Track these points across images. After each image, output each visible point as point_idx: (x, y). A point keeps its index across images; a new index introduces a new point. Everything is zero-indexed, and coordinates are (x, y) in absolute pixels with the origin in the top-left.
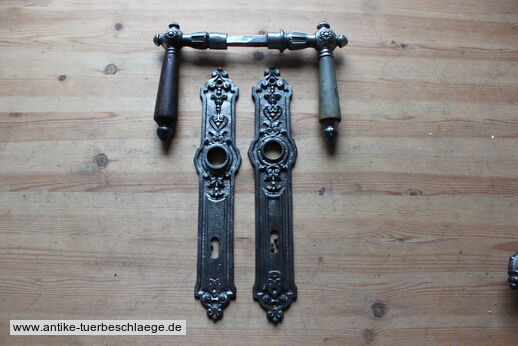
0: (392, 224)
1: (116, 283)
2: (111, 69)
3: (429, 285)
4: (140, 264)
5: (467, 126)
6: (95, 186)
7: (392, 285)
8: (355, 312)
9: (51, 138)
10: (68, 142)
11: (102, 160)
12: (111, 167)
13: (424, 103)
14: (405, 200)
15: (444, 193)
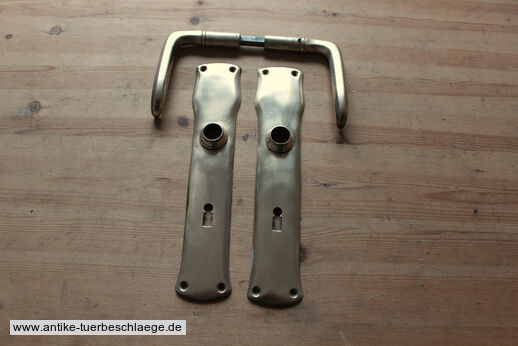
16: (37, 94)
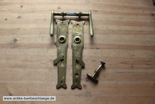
0: (91, 56)
2: (19, 17)
4: (24, 67)
5: (112, 31)
6: (13, 47)
11: (15, 40)
12: (18, 42)
15: (106, 49)
16: (15, 37)
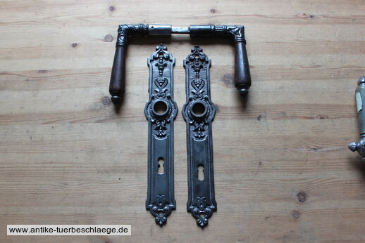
1: (120, 184)
3: (336, 180)
7: (310, 180)
8: (285, 199)
9: (69, 87)
10: (82, 89)
13: (328, 56)
14: (317, 122)
